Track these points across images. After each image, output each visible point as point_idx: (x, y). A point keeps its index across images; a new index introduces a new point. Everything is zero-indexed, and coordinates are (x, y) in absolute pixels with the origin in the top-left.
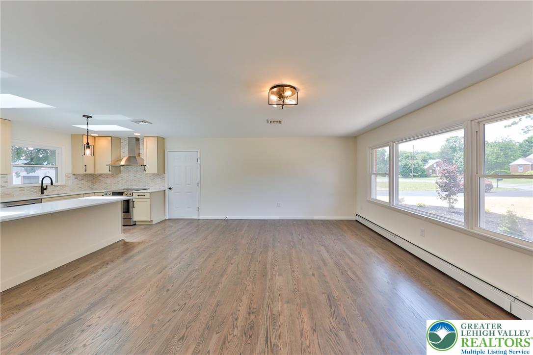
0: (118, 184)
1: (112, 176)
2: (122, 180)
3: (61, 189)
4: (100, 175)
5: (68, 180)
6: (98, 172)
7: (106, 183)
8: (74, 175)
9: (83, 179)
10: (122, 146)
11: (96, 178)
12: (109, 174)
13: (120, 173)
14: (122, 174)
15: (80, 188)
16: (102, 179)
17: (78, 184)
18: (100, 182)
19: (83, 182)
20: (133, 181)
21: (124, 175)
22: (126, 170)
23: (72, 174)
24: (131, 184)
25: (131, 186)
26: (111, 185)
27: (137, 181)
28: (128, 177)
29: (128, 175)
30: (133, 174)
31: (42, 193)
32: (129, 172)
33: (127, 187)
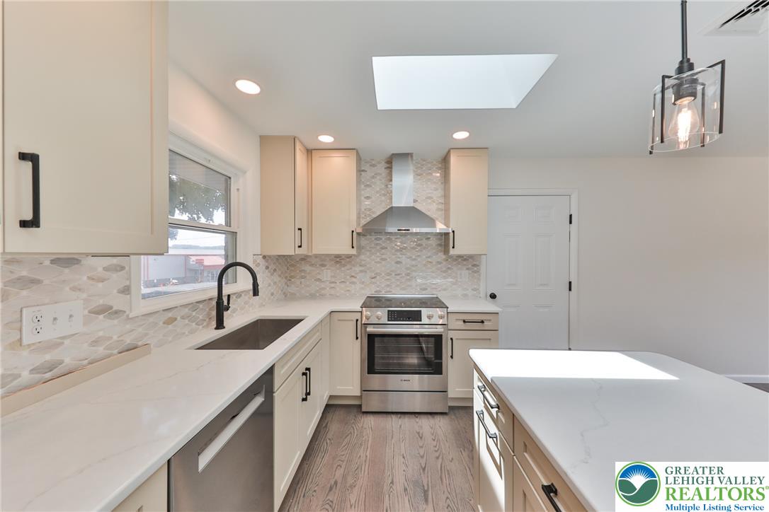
0: (353, 283)
1: (336, 260)
2: (361, 271)
3: (247, 303)
4: (304, 258)
7: (318, 280)
8: (264, 257)
9: (275, 270)
10: (362, 179)
14: (362, 257)
15: (272, 294)
16: (308, 268)
17: (269, 285)
18: (303, 277)
19: (276, 277)
20: (393, 274)
21: (368, 259)
22: (373, 245)
23: (261, 256)
24: (388, 283)
25: (388, 289)
26: (333, 285)
27: (403, 275)
28: (378, 265)
29: (378, 260)
30: (394, 257)
31: (220, 325)
32: (383, 251)
33: (376, 292)
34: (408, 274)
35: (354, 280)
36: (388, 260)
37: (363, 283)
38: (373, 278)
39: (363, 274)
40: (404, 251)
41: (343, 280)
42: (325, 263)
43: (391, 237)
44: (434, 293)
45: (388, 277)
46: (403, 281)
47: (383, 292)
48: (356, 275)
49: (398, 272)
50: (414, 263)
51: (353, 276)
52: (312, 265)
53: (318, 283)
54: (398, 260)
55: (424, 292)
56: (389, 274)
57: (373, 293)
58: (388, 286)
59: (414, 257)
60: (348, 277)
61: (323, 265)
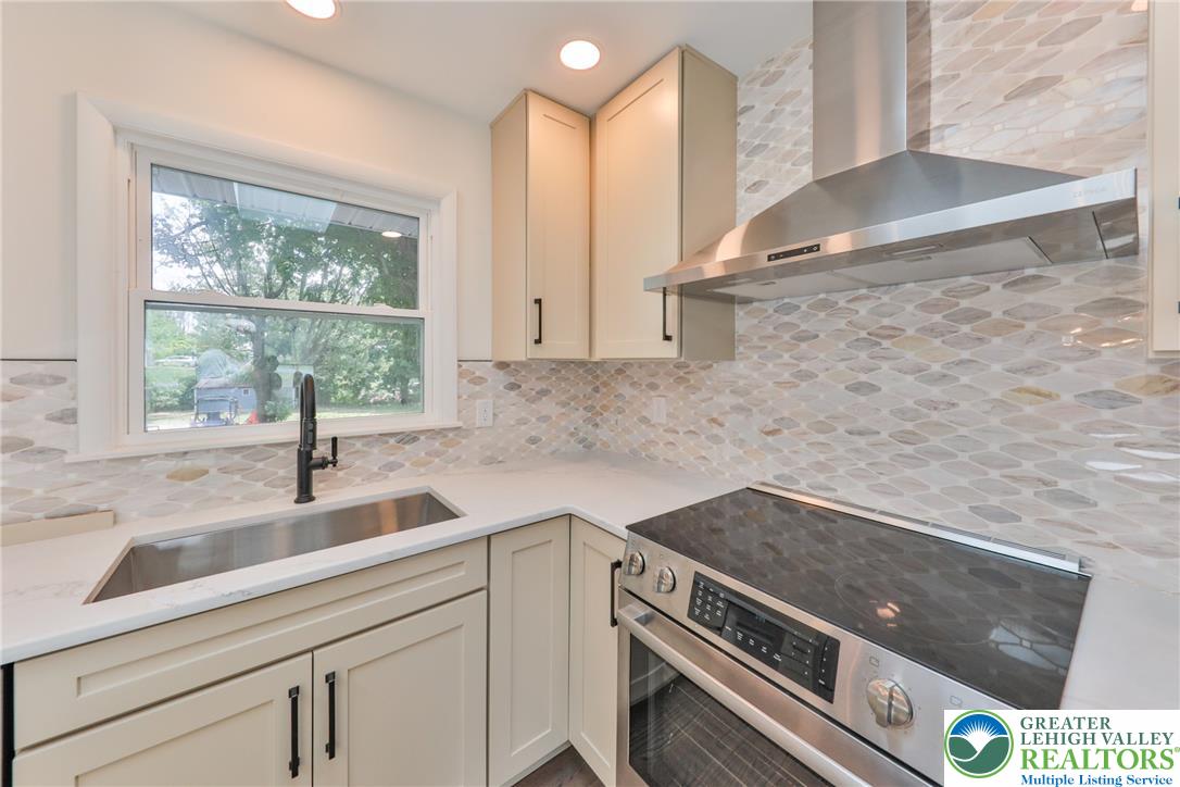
0: (716, 439)
1: (678, 372)
2: (738, 409)
3: (437, 454)
4: (623, 368)
5: (472, 397)
6: (609, 348)
7: (644, 420)
8: (502, 365)
9: (544, 393)
10: (742, 138)
11: (605, 384)
12: (661, 362)
13: (732, 358)
14: (740, 366)
15: (533, 440)
16: (626, 390)
17: (522, 422)
18: (621, 411)
19: (548, 407)
20: (841, 430)
21: (755, 375)
22: (770, 330)
23: (490, 364)
24: (822, 458)
25: (821, 478)
26: (670, 437)
27: (884, 435)
28: (786, 394)
29: (786, 376)
30: (842, 366)
31: (305, 493)
32: (804, 346)
33: (777, 478)
34: (905, 438)
35: (716, 430)
36: (822, 377)
37: (741, 443)
38: (768, 433)
39: (741, 417)
40: (886, 343)
41: (692, 428)
42: (658, 381)
43: (833, 297)
44: (1065, 543)
45: (821, 438)
46: (885, 458)
47: (803, 485)
48: (720, 419)
49: (862, 423)
50: (935, 392)
51: (714, 420)
52: (633, 384)
53: (643, 427)
54: (863, 378)
55: (994, 528)
56: (823, 428)
57: (769, 479)
58: (822, 467)
59: (936, 368)
60: (704, 421)
61: (653, 387)
